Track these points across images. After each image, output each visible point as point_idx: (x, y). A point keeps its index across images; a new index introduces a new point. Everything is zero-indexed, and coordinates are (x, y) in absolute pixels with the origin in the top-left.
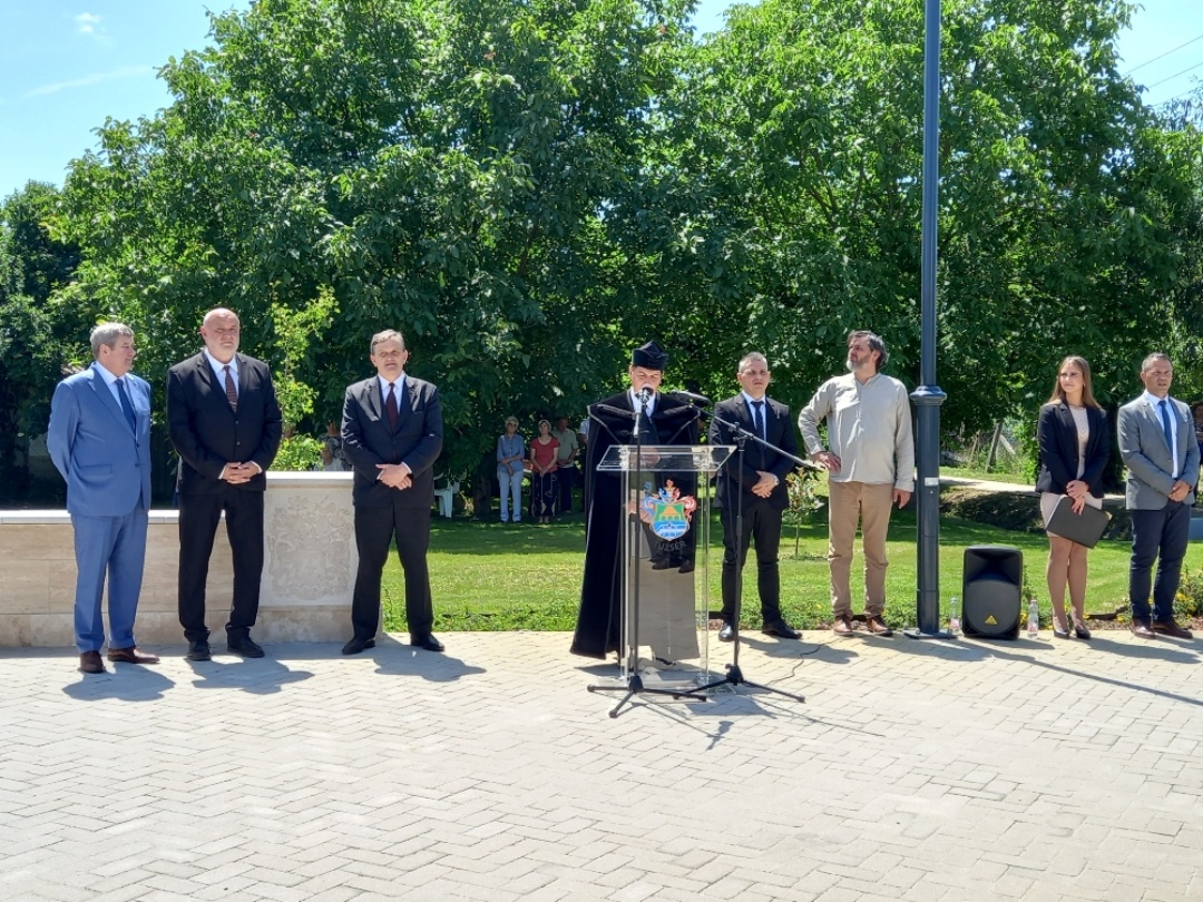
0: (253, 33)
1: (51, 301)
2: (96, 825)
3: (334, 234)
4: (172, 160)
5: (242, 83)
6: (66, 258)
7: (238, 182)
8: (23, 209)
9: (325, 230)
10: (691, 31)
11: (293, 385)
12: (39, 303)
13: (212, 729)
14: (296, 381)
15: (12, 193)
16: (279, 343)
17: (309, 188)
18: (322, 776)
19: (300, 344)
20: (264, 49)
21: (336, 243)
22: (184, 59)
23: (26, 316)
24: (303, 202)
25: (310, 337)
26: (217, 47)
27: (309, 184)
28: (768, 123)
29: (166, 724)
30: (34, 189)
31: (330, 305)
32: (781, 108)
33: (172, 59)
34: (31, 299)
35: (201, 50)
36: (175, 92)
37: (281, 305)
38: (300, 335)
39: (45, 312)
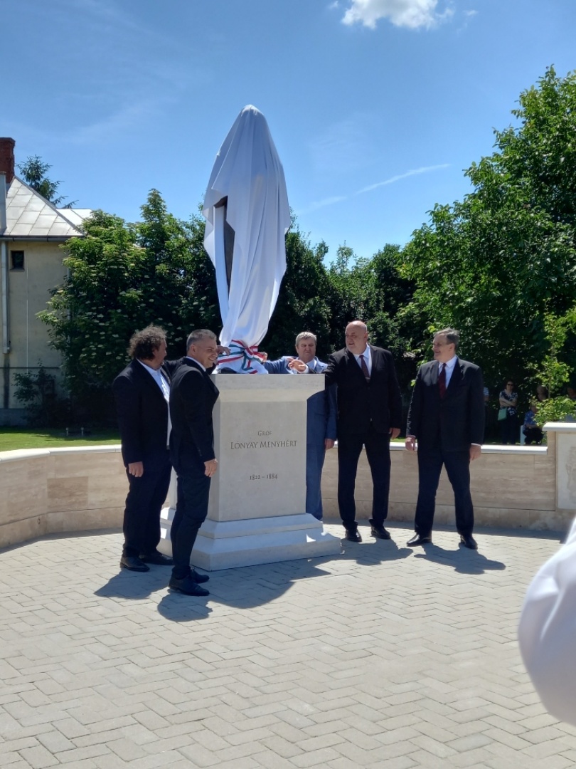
0: (525, 141)
1: (399, 314)
4: (474, 226)
5: (518, 173)
7: (516, 237)
8: (383, 262)
11: (556, 364)
12: (391, 317)
14: (559, 362)
15: (377, 252)
16: (548, 337)
17: (563, 236)
19: (561, 338)
20: (532, 151)
22: (481, 163)
23: (385, 324)
24: (559, 246)
25: (568, 333)
26: (500, 152)
27: (563, 233)
30: (390, 250)
33: (474, 164)
34: (387, 314)
36: (475, 184)
37: (550, 313)
38: (562, 332)
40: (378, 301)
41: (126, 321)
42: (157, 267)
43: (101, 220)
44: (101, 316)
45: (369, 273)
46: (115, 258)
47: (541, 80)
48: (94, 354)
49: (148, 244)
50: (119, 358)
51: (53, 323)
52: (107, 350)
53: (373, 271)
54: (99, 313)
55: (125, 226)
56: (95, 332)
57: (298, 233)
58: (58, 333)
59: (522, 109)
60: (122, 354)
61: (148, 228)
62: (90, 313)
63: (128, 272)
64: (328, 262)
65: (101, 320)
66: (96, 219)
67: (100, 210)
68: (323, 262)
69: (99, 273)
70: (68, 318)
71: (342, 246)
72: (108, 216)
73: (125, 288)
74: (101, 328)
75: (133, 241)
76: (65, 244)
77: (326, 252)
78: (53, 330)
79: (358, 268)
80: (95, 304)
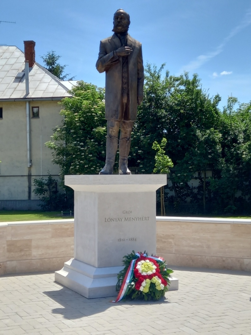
41: (97, 147)
44: (82, 144)
46: (90, 109)
48: (78, 167)
50: (92, 169)
51: (55, 149)
52: (85, 164)
53: (250, 111)
54: (81, 142)
55: (97, 90)
56: (79, 153)
57: (201, 90)
58: (58, 154)
60: (94, 167)
62: (76, 142)
63: (97, 117)
65: (82, 146)
66: (79, 86)
67: (82, 80)
68: (217, 107)
69: (80, 118)
70: (64, 145)
71: (230, 97)
72: (87, 84)
73: (96, 127)
74: (82, 151)
75: (101, 98)
76: (61, 101)
77: (220, 100)
78: (55, 152)
79: (240, 109)
80: (79, 137)
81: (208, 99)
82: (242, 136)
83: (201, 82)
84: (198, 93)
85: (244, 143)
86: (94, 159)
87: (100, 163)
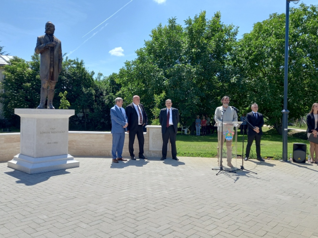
0: (152, 44)
1: (116, 94)
2: (119, 190)
3: (166, 81)
4: (137, 68)
5: (150, 53)
6: (119, 86)
7: (149, 72)
8: (112, 78)
9: (164, 80)
10: (236, 39)
11: (157, 109)
12: (114, 94)
13: (141, 173)
14: (158, 108)
15: (110, 75)
16: (155, 101)
17: (161, 73)
18: (160, 183)
19: (159, 102)
20: (154, 47)
21: (166, 83)
22: (140, 49)
23: (112, 97)
24: (160, 75)
25: (161, 100)
26: (145, 47)
27: (161, 72)
28: (252, 56)
29: (133, 172)
30: (114, 74)
31: (164, 94)
32: (254, 53)
33: (138, 50)
34: (113, 94)
35: (143, 48)
36: (138, 56)
37: (156, 94)
38: (159, 100)
39: (115, 96)
40: (110, 90)
41: (25, 94)
42: (36, 76)
43: (16, 60)
44: (16, 92)
45: (108, 81)
46: (21, 73)
47: (158, 27)
48: (13, 104)
49: (34, 69)
50: (22, 106)
52: (18, 103)
53: (109, 80)
54: (15, 91)
55: (25, 62)
56: (13, 97)
57: (85, 68)
59: (152, 35)
60: (23, 105)
61: (34, 63)
62: (12, 91)
63: (26, 77)
64: (95, 77)
65: (15, 93)
66: (14, 59)
67: (16, 56)
68: (93, 77)
69: (15, 77)
70: (4, 92)
71: (99, 72)
72: (19, 58)
73: (25, 82)
74: (16, 96)
75: (28, 67)
76: (3, 67)
77: (94, 74)
79: (104, 79)
80: (14, 88)
81: (89, 72)
82: (105, 92)
83: (85, 64)
84: (83, 69)
85: (105, 96)
86: (23, 101)
87: (26, 103)
